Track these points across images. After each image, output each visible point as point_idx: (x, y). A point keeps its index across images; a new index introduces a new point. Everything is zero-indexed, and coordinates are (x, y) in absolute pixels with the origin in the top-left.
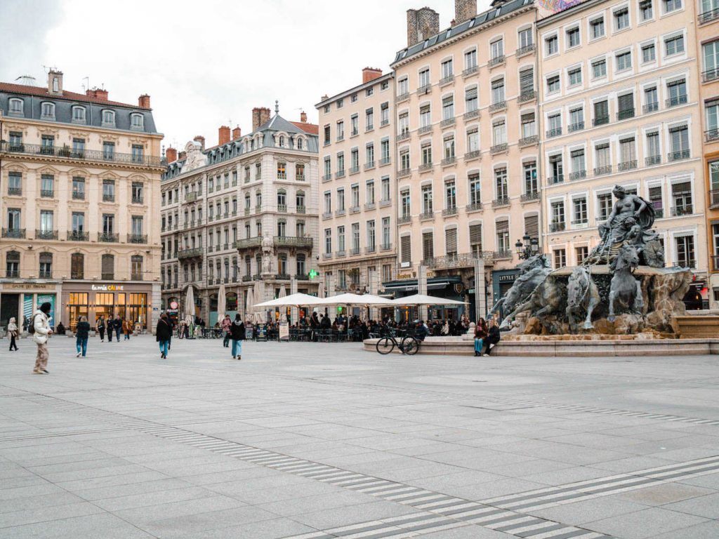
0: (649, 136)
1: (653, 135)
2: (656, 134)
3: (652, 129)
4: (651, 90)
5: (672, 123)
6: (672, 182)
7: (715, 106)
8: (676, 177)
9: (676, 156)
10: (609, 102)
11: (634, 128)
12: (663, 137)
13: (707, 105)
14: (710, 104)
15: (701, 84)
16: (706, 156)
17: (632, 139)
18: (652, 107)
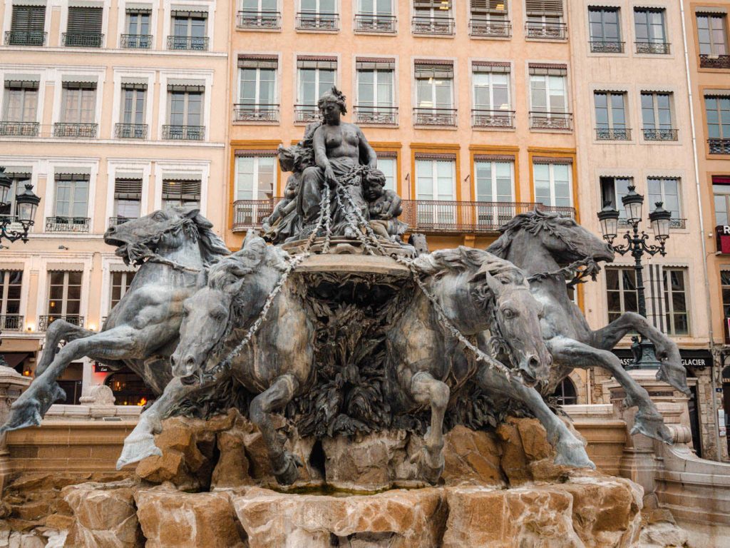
0: (127, 88)
1: (134, 89)
2: (142, 89)
3: (134, 77)
4: (139, 14)
5: (176, 76)
6: (164, 174)
7: (255, 69)
8: (175, 167)
9: (174, 131)
10: (48, 12)
11: (98, 68)
12: (157, 96)
13: (241, 63)
14: (247, 64)
15: (235, 28)
16: (234, 144)
17: (91, 87)
18: (137, 41)
